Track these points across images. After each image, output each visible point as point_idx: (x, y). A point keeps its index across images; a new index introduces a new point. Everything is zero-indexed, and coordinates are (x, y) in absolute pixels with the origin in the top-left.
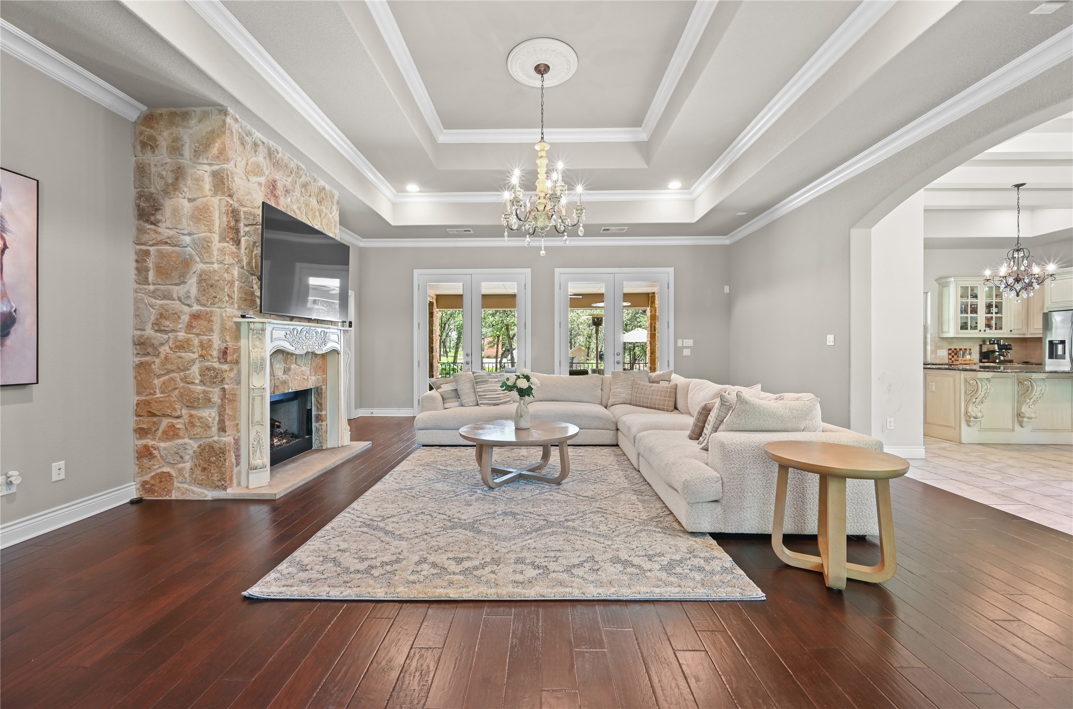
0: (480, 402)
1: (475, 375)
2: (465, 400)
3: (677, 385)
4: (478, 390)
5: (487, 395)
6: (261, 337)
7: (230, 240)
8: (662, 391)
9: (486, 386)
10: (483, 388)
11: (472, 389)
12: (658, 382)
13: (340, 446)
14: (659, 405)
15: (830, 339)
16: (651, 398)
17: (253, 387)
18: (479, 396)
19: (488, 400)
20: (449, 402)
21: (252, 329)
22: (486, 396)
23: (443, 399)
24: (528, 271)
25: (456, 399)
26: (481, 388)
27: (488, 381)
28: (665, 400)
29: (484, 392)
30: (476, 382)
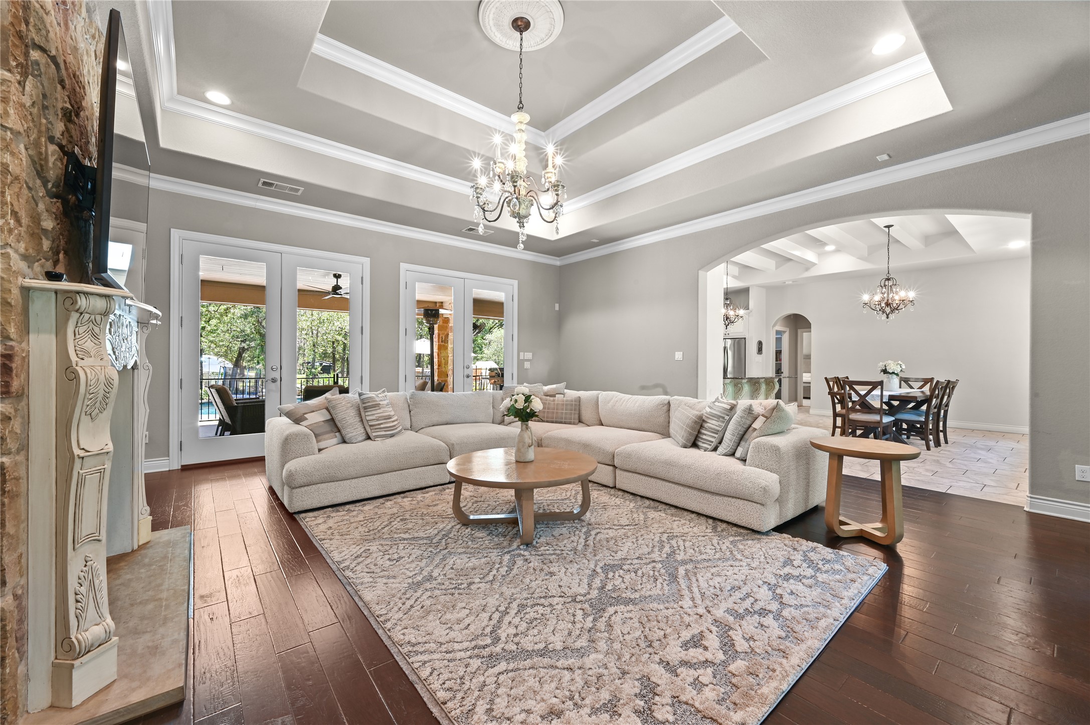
0: (374, 434)
1: (363, 397)
2: (351, 435)
3: (580, 397)
4: (368, 418)
5: (382, 424)
6: (97, 330)
7: (17, 66)
8: (566, 405)
9: (379, 411)
10: (376, 415)
11: (357, 418)
12: (554, 396)
13: (136, 547)
14: (565, 419)
15: (679, 356)
16: (557, 413)
17: (82, 453)
18: (371, 426)
19: (385, 431)
20: (325, 440)
21: (82, 309)
22: (382, 426)
23: (316, 436)
24: (366, 261)
25: (332, 434)
26: (371, 416)
27: (380, 404)
28: (571, 414)
29: (378, 420)
30: (365, 408)
